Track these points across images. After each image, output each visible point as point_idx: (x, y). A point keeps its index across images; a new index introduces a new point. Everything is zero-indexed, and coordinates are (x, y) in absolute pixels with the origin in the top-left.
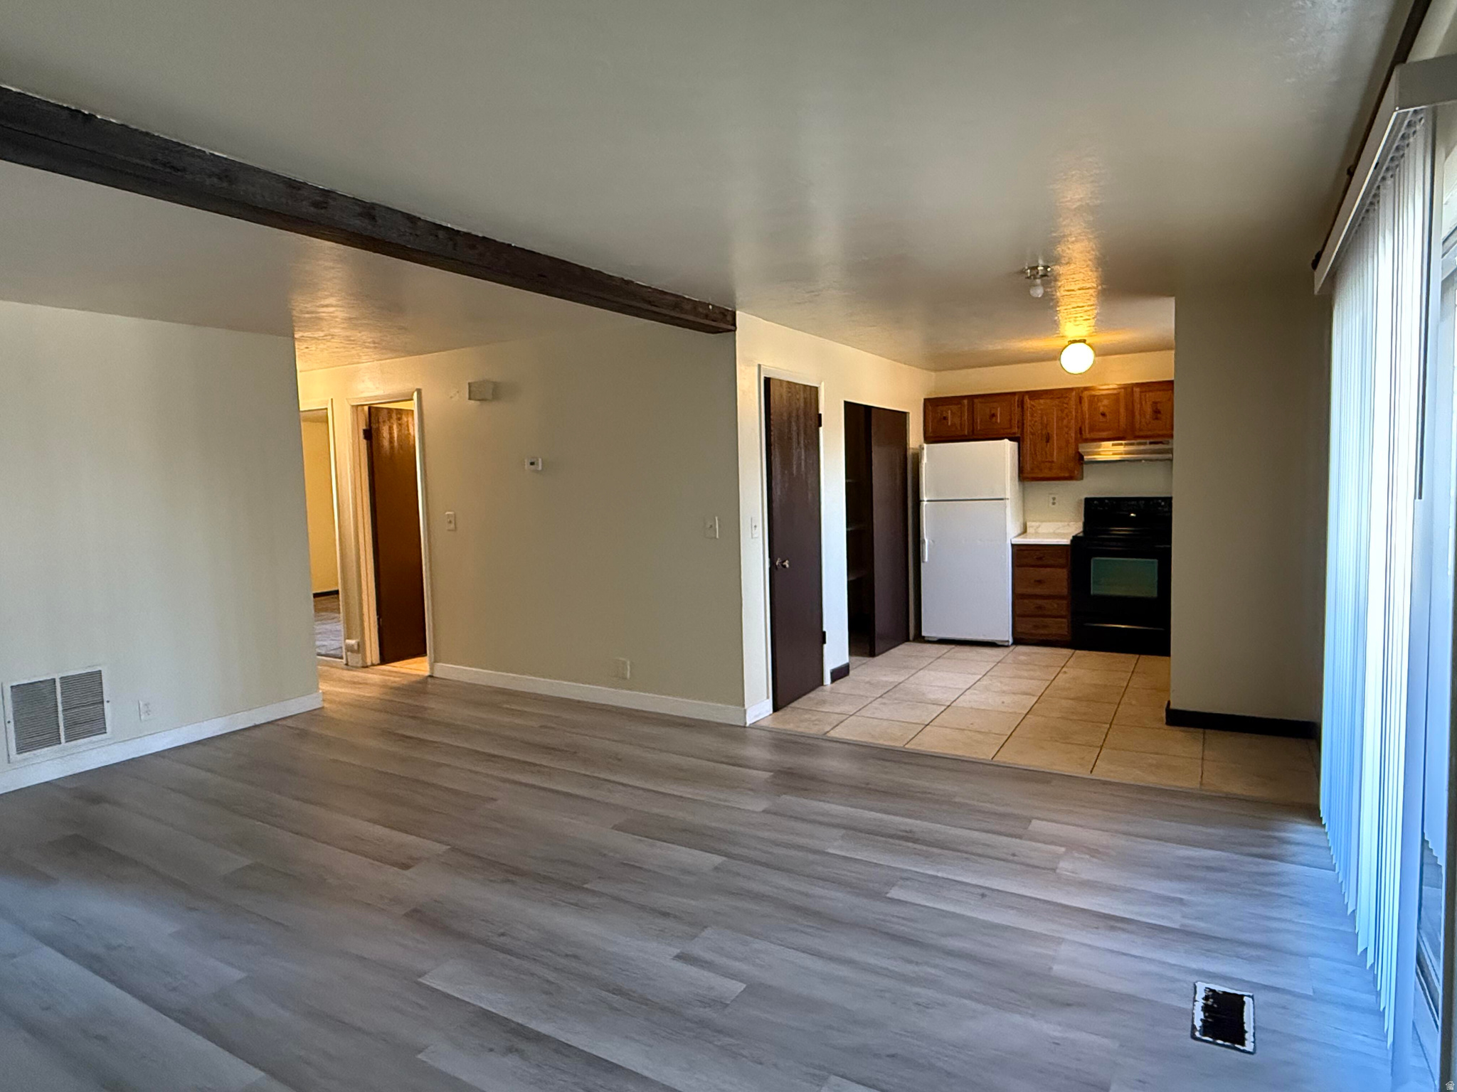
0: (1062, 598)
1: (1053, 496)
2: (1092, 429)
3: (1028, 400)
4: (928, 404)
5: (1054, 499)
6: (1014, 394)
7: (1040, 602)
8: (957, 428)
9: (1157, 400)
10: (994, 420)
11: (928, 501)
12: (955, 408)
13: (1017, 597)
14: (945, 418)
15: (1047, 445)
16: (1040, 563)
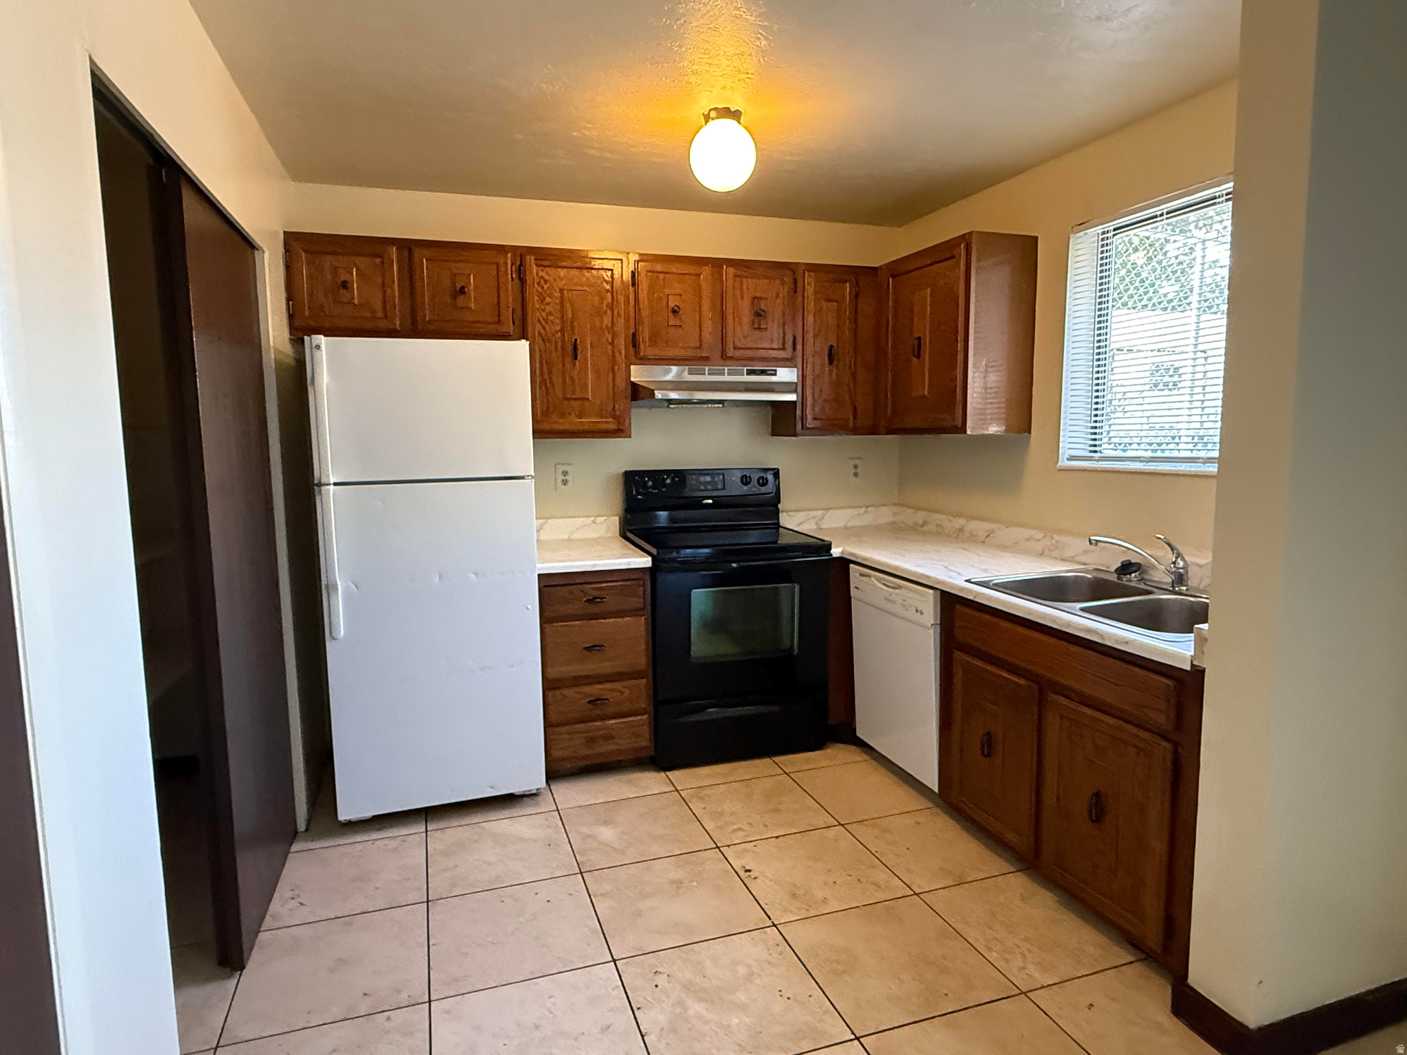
0: (635, 675)
1: (561, 468)
2: (654, 341)
3: (535, 269)
4: (297, 247)
5: (565, 473)
6: (501, 249)
7: (595, 690)
8: (373, 312)
9: (759, 295)
10: (461, 301)
11: (335, 484)
12: (363, 261)
13: (550, 685)
14: (345, 285)
15: (574, 365)
16: (592, 609)
